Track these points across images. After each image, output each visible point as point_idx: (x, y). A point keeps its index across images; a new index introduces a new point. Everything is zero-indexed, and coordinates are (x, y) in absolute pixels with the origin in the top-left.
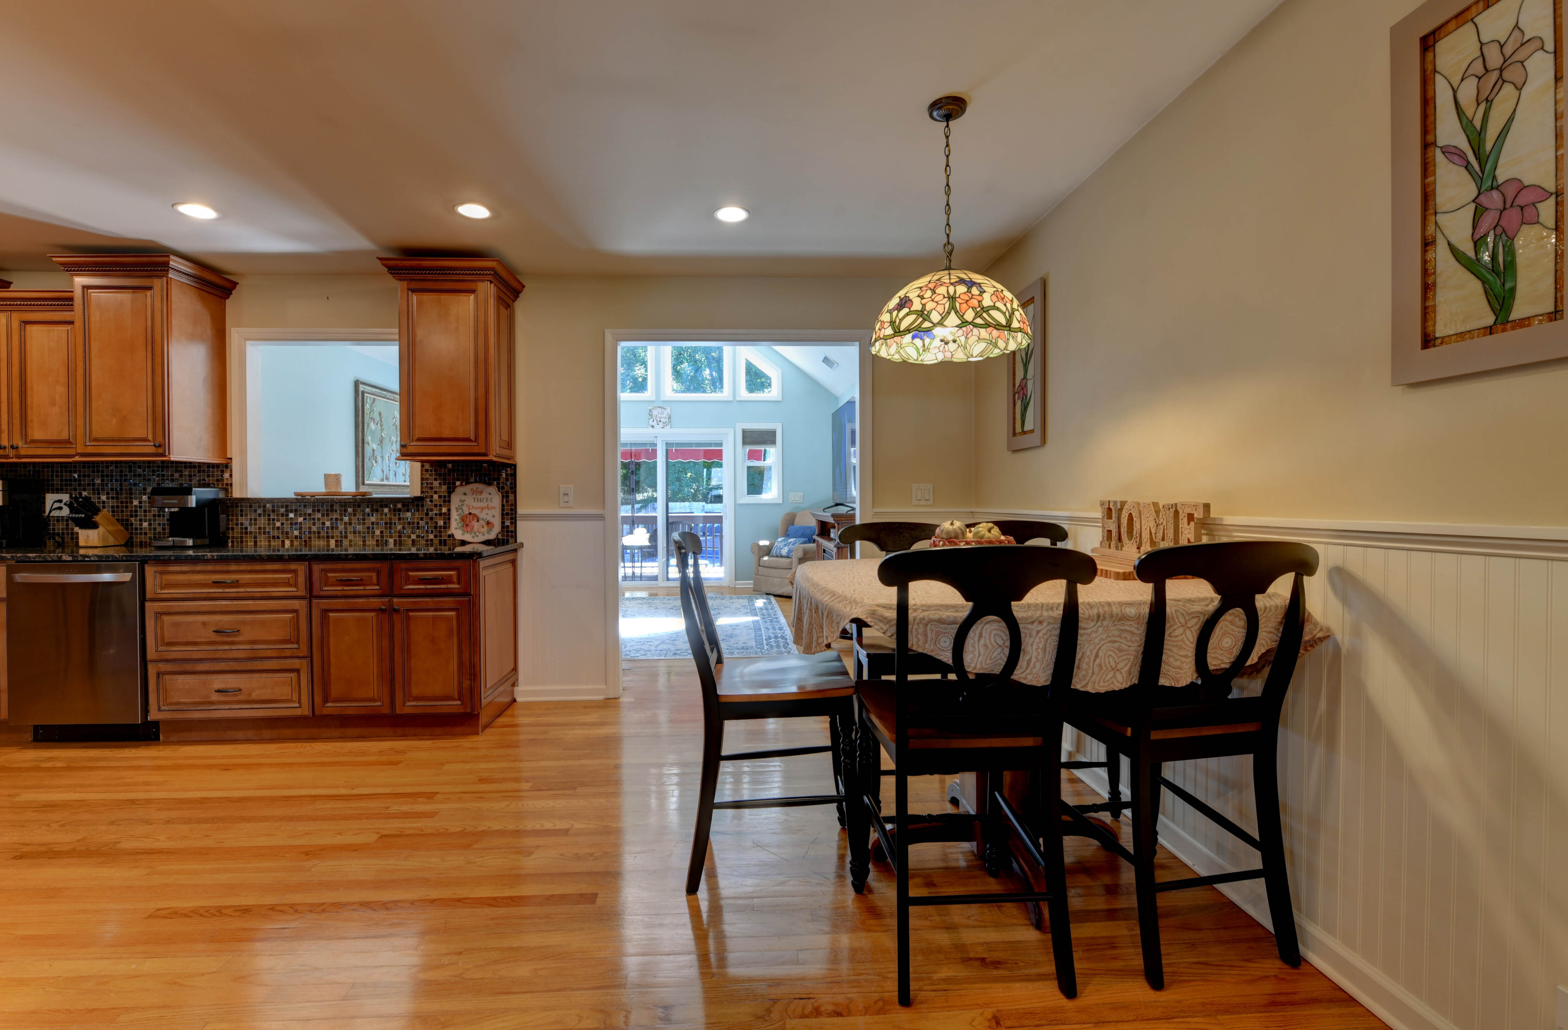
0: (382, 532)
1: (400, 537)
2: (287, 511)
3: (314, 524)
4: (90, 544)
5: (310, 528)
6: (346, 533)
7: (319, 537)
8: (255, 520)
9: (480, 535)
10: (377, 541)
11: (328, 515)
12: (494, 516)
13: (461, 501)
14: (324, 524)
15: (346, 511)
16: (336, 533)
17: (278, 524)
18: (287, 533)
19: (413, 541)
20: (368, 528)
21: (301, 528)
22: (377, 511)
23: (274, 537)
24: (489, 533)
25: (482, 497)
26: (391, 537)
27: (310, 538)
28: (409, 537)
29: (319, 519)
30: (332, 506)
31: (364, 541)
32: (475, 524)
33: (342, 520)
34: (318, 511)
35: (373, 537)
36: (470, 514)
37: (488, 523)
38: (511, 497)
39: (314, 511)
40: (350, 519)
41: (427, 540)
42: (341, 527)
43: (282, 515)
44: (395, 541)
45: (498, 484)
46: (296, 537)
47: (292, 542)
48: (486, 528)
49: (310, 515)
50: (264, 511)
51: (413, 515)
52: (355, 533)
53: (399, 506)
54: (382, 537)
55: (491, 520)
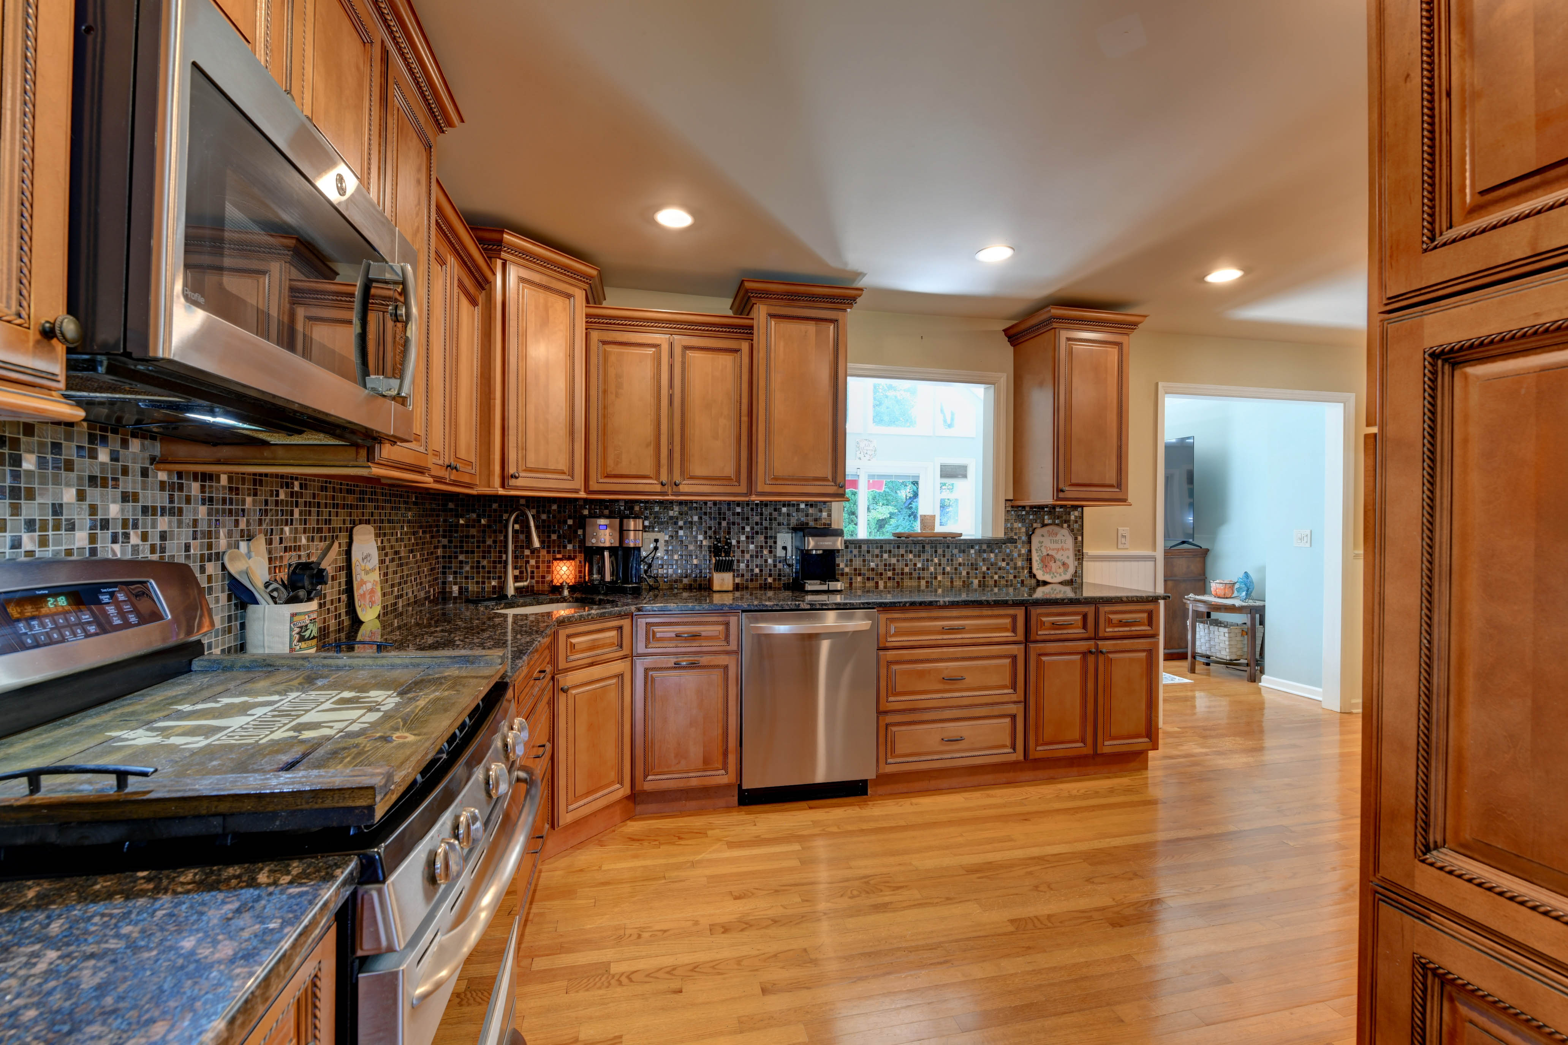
0: (968, 573)
1: (984, 577)
2: (881, 552)
3: (907, 565)
4: (725, 589)
5: (902, 569)
6: (936, 573)
7: (911, 578)
8: (851, 561)
9: (1058, 576)
10: (964, 582)
11: (919, 556)
12: (1068, 557)
13: (1040, 542)
14: (915, 565)
15: (936, 551)
16: (926, 574)
17: (872, 565)
18: (881, 574)
19: (996, 581)
20: (956, 569)
21: (894, 570)
22: (964, 552)
23: (868, 579)
24: (1065, 574)
25: (1057, 539)
26: (976, 578)
27: (902, 579)
28: (992, 577)
29: (911, 560)
30: (924, 547)
31: (952, 582)
32: (1052, 564)
33: (932, 561)
34: (911, 552)
35: (960, 578)
36: (1048, 555)
37: (1064, 564)
38: (1080, 538)
39: (906, 552)
40: (940, 560)
41: (1007, 581)
42: (932, 569)
43: (877, 556)
44: (980, 581)
45: (1069, 526)
46: (889, 578)
47: (885, 583)
48: (1062, 569)
49: (903, 556)
50: (860, 552)
51: (996, 556)
52: (944, 574)
53: (984, 547)
54: (968, 578)
55: (1067, 561)
